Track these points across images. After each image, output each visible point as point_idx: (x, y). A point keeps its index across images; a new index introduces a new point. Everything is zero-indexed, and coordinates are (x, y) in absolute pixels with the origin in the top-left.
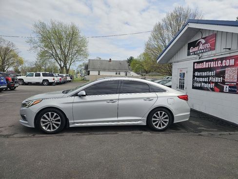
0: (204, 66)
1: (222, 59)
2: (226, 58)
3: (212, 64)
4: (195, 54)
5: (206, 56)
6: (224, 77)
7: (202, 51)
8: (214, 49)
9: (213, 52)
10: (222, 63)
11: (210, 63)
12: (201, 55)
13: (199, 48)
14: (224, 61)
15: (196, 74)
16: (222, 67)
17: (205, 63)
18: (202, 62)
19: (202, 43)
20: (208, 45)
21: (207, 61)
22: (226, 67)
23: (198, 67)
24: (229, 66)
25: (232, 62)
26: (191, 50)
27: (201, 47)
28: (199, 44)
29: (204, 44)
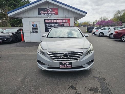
1: (62, 20)
2: (64, 19)
4: (45, 15)
5: (53, 17)
7: (51, 14)
9: (57, 16)
10: (62, 21)
11: (56, 20)
12: (49, 16)
13: (48, 13)
14: (63, 20)
15: (47, 25)
16: (63, 23)
18: (51, 19)
19: (49, 10)
21: (54, 19)
22: (64, 22)
23: (48, 22)
24: (66, 22)
25: (67, 21)
26: (41, 12)
27: (49, 12)
28: (47, 11)
29: (51, 11)
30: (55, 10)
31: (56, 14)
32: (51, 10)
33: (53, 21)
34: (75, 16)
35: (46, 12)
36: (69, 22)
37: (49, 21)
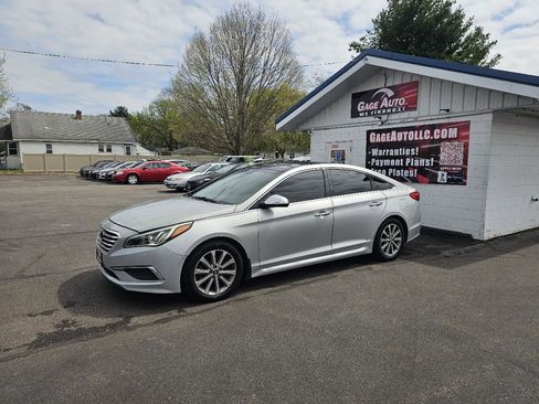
0: (394, 139)
1: (432, 128)
2: (440, 126)
3: (412, 136)
4: (369, 115)
5: (396, 120)
6: (437, 158)
7: (389, 111)
8: (415, 109)
9: (413, 114)
10: (432, 134)
11: (406, 133)
12: (384, 118)
13: (379, 105)
14: (437, 131)
15: (375, 152)
16: (433, 141)
17: (394, 133)
18: (390, 130)
19: (386, 96)
20: (401, 101)
21: (398, 130)
22: (441, 140)
23: (378, 140)
24: (448, 140)
25: (453, 133)
26: (361, 107)
27: (385, 103)
28: (379, 98)
29: (392, 98)
30: (406, 90)
31: (411, 105)
32: (390, 93)
33: (394, 137)
34: (497, 105)
35: (375, 105)
36: (467, 137)
37: (383, 138)
